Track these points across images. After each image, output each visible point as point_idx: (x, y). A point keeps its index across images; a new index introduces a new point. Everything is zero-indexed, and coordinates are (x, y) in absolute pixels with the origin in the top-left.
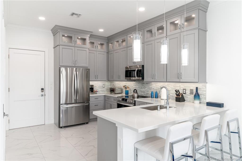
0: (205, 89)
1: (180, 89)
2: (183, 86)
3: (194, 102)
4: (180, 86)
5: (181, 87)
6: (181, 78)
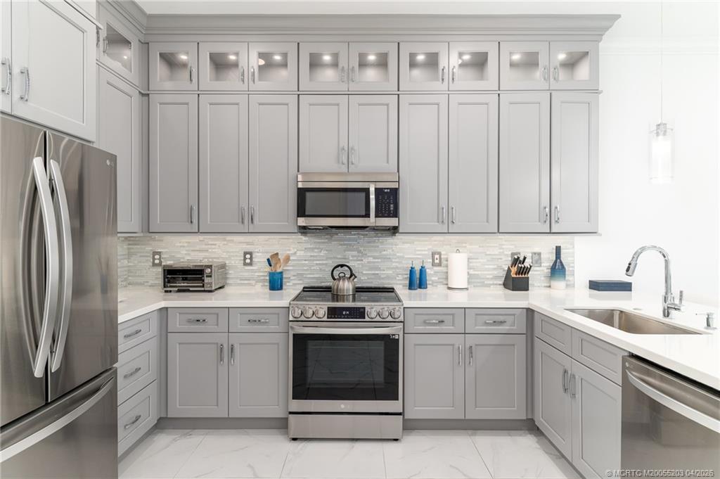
0: (571, 251)
1: (503, 252)
2: (512, 245)
3: (550, 287)
4: (503, 245)
5: (503, 249)
6: (553, 221)
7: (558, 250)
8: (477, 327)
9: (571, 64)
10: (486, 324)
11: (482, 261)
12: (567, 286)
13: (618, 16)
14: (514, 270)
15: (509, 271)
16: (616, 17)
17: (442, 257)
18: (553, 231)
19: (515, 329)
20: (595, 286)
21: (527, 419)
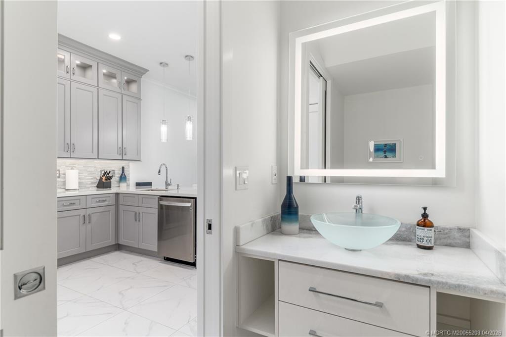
0: (128, 169)
1: (96, 170)
2: (101, 166)
3: (119, 186)
4: (96, 165)
5: (96, 168)
6: (123, 155)
7: (123, 168)
8: (93, 204)
9: (129, 82)
10: (97, 202)
11: (84, 174)
12: (127, 185)
13: (148, 71)
14: (104, 178)
15: (101, 179)
16: (147, 71)
17: (61, 172)
18: (124, 159)
19: (111, 203)
20: (138, 184)
21: (116, 244)
